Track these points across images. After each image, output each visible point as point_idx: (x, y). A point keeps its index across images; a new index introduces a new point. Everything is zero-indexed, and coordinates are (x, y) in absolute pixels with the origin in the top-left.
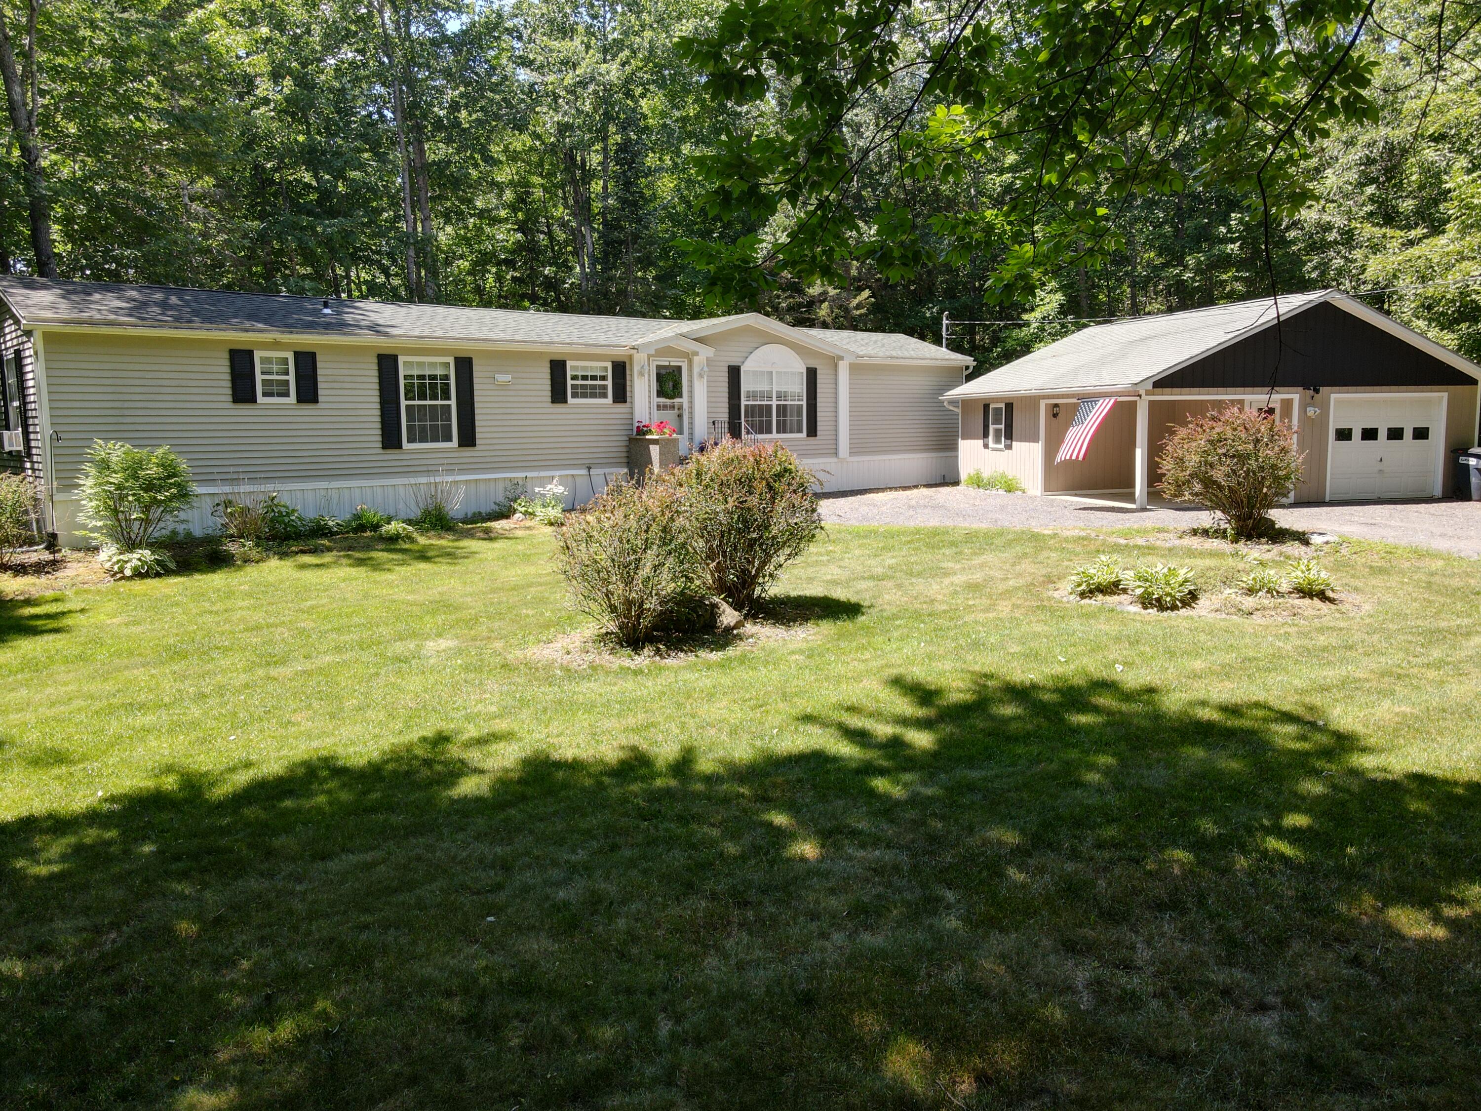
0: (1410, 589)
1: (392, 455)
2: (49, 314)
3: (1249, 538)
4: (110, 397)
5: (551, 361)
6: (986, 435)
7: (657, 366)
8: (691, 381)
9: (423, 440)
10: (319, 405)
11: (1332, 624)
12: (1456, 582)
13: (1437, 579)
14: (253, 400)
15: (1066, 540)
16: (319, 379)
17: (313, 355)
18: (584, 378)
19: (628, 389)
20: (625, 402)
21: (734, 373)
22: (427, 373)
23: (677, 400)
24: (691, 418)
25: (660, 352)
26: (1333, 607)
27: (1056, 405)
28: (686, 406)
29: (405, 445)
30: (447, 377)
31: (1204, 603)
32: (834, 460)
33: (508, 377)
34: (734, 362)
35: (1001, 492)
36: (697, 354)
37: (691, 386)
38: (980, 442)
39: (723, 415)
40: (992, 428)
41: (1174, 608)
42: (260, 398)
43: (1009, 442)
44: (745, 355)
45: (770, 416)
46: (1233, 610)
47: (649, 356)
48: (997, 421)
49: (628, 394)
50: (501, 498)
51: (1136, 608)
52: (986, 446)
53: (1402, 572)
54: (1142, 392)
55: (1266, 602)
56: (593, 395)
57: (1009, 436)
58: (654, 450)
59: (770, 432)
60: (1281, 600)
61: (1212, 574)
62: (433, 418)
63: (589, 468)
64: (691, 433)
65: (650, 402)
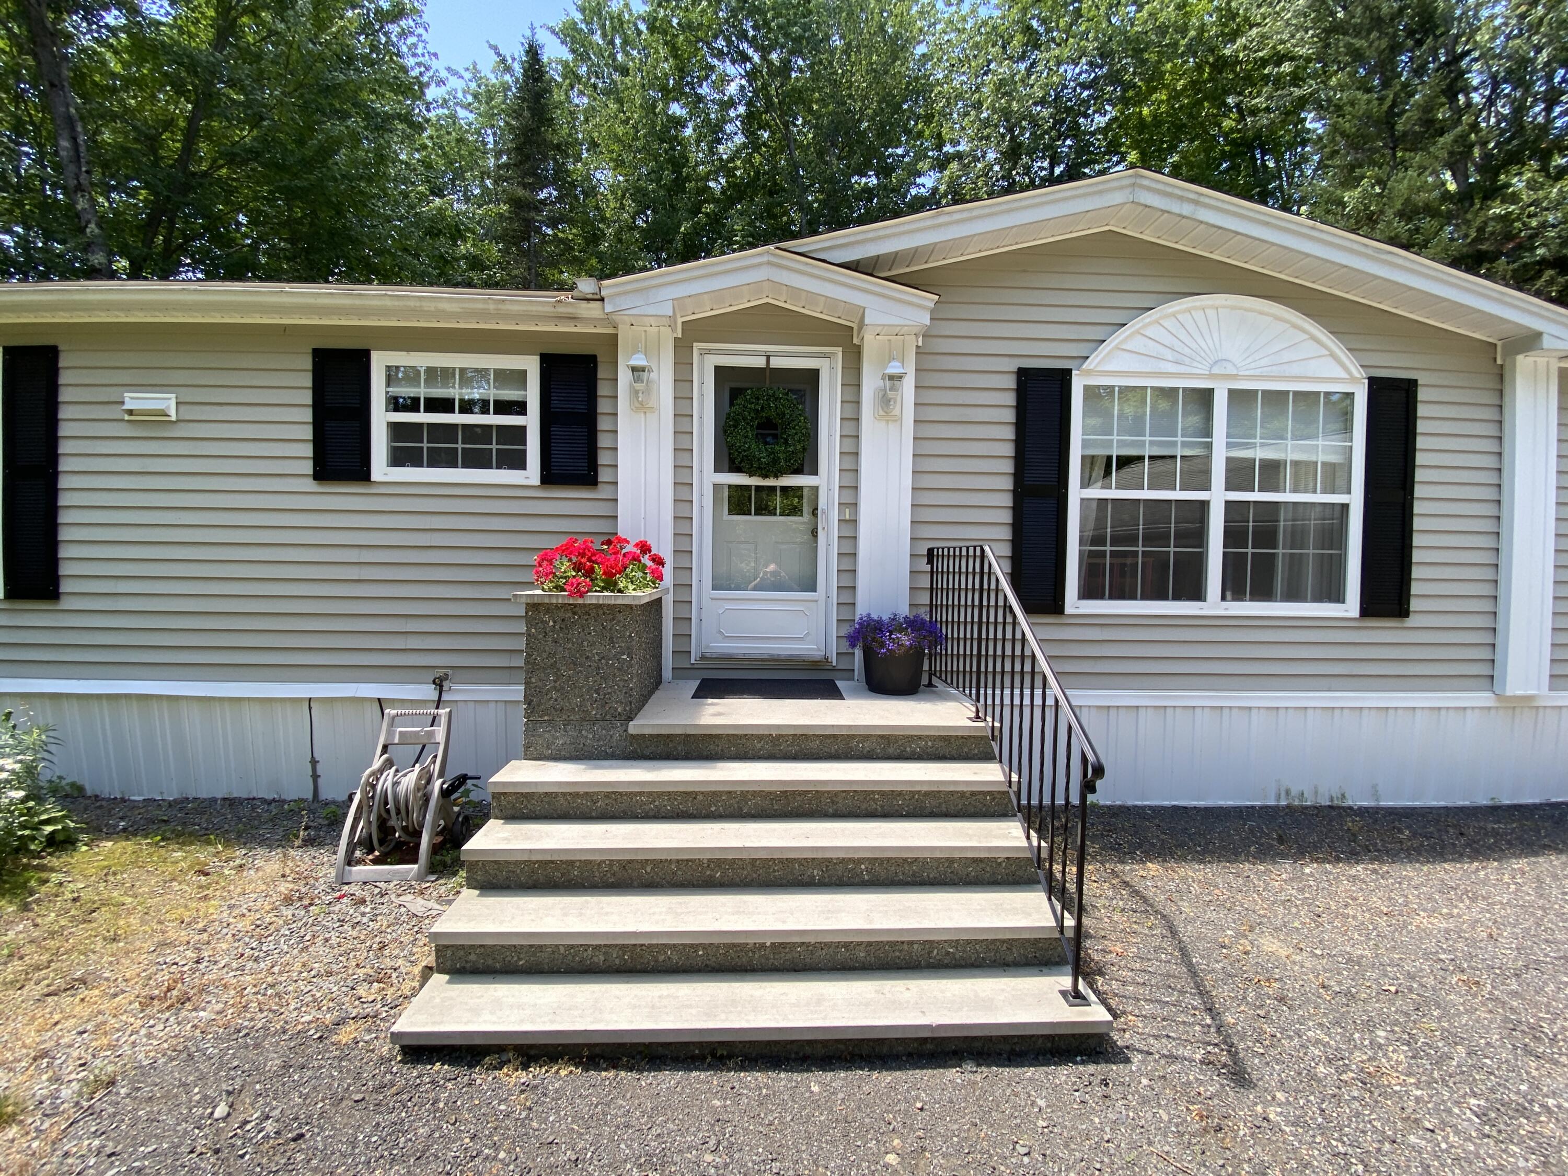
5: (320, 355)
7: (720, 371)
8: (852, 419)
18: (444, 404)
19: (602, 442)
20: (588, 481)
21: (1042, 394)
23: (798, 481)
24: (848, 537)
28: (830, 499)
32: (1481, 699)
33: (167, 402)
34: (1044, 356)
37: (848, 432)
45: (1199, 538)
49: (602, 459)
56: (471, 459)
59: (1196, 593)
63: (443, 681)
64: (849, 589)
65: (683, 485)
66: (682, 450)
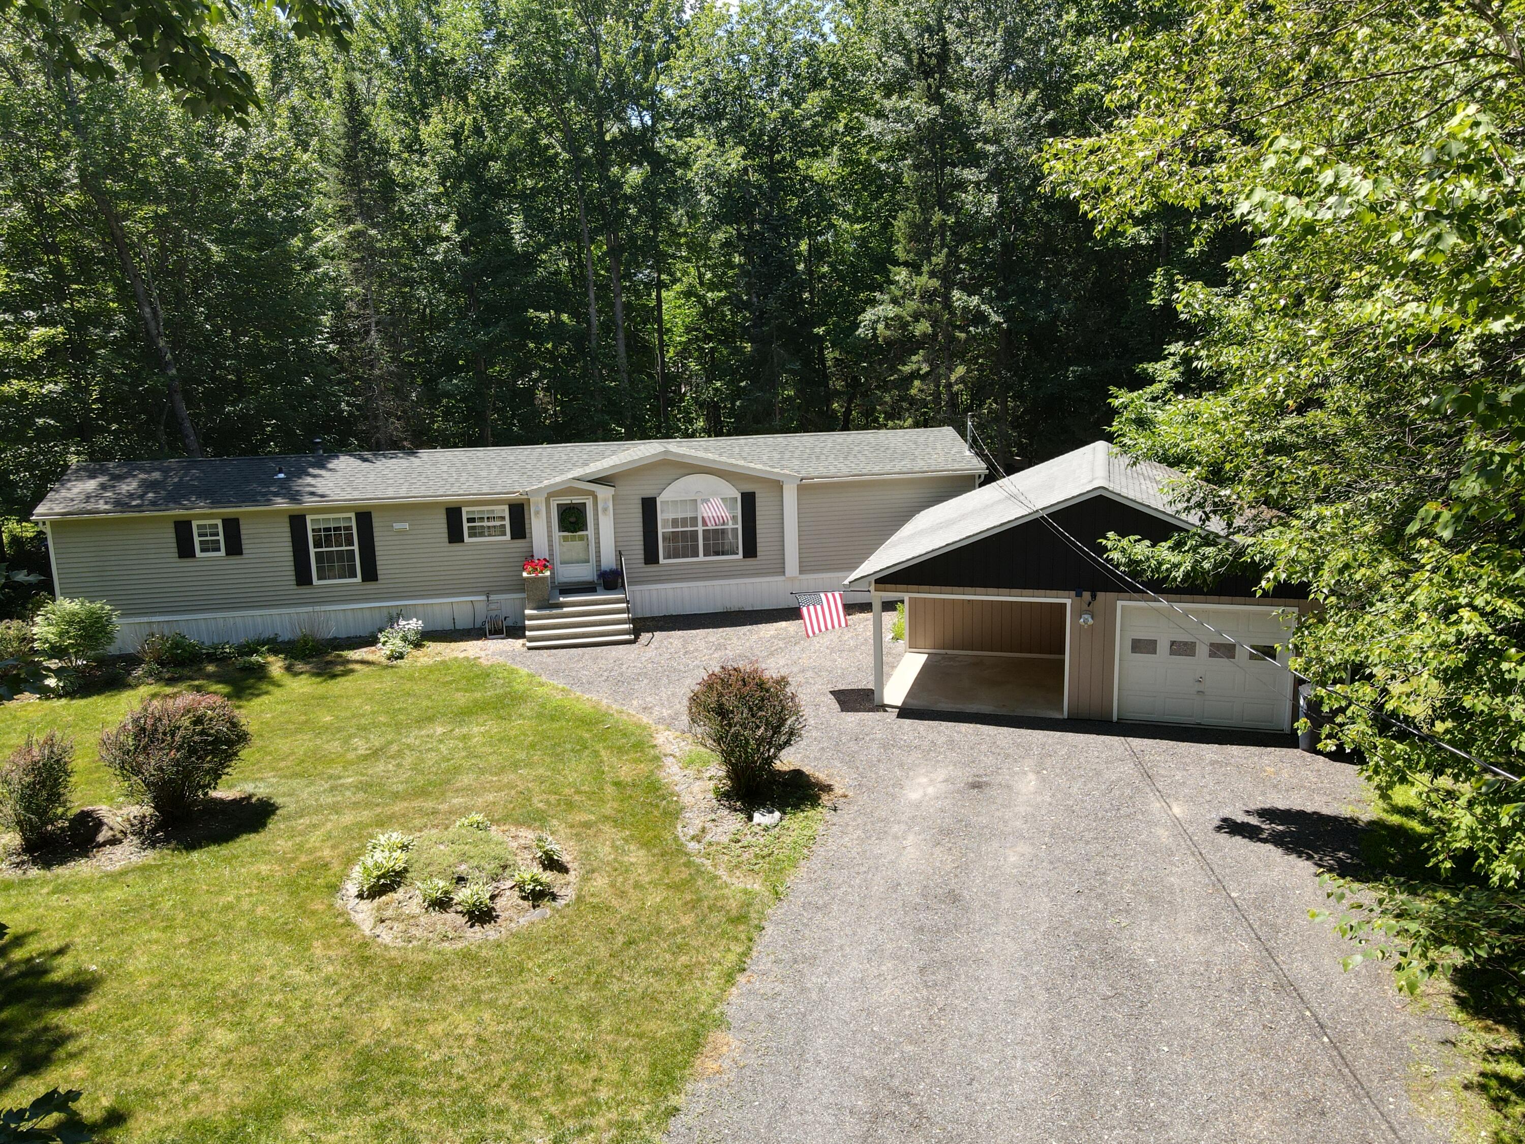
1: (305, 590)
5: (447, 509)
7: (558, 505)
8: (595, 516)
9: (332, 577)
10: (244, 556)
14: (194, 556)
16: (243, 537)
17: (236, 522)
18: (482, 519)
19: (527, 526)
20: (524, 538)
21: (649, 507)
22: (332, 525)
23: (583, 533)
24: (598, 545)
28: (592, 538)
29: (315, 581)
30: (349, 528)
32: (778, 578)
33: (407, 526)
34: (648, 494)
36: (600, 493)
37: (595, 521)
39: (637, 543)
42: (197, 554)
44: (662, 487)
45: (696, 540)
47: (548, 497)
49: (527, 531)
50: (374, 628)
56: (489, 534)
59: (696, 555)
62: (339, 560)
63: (488, 595)
64: (599, 561)
65: (550, 536)
66: (549, 527)
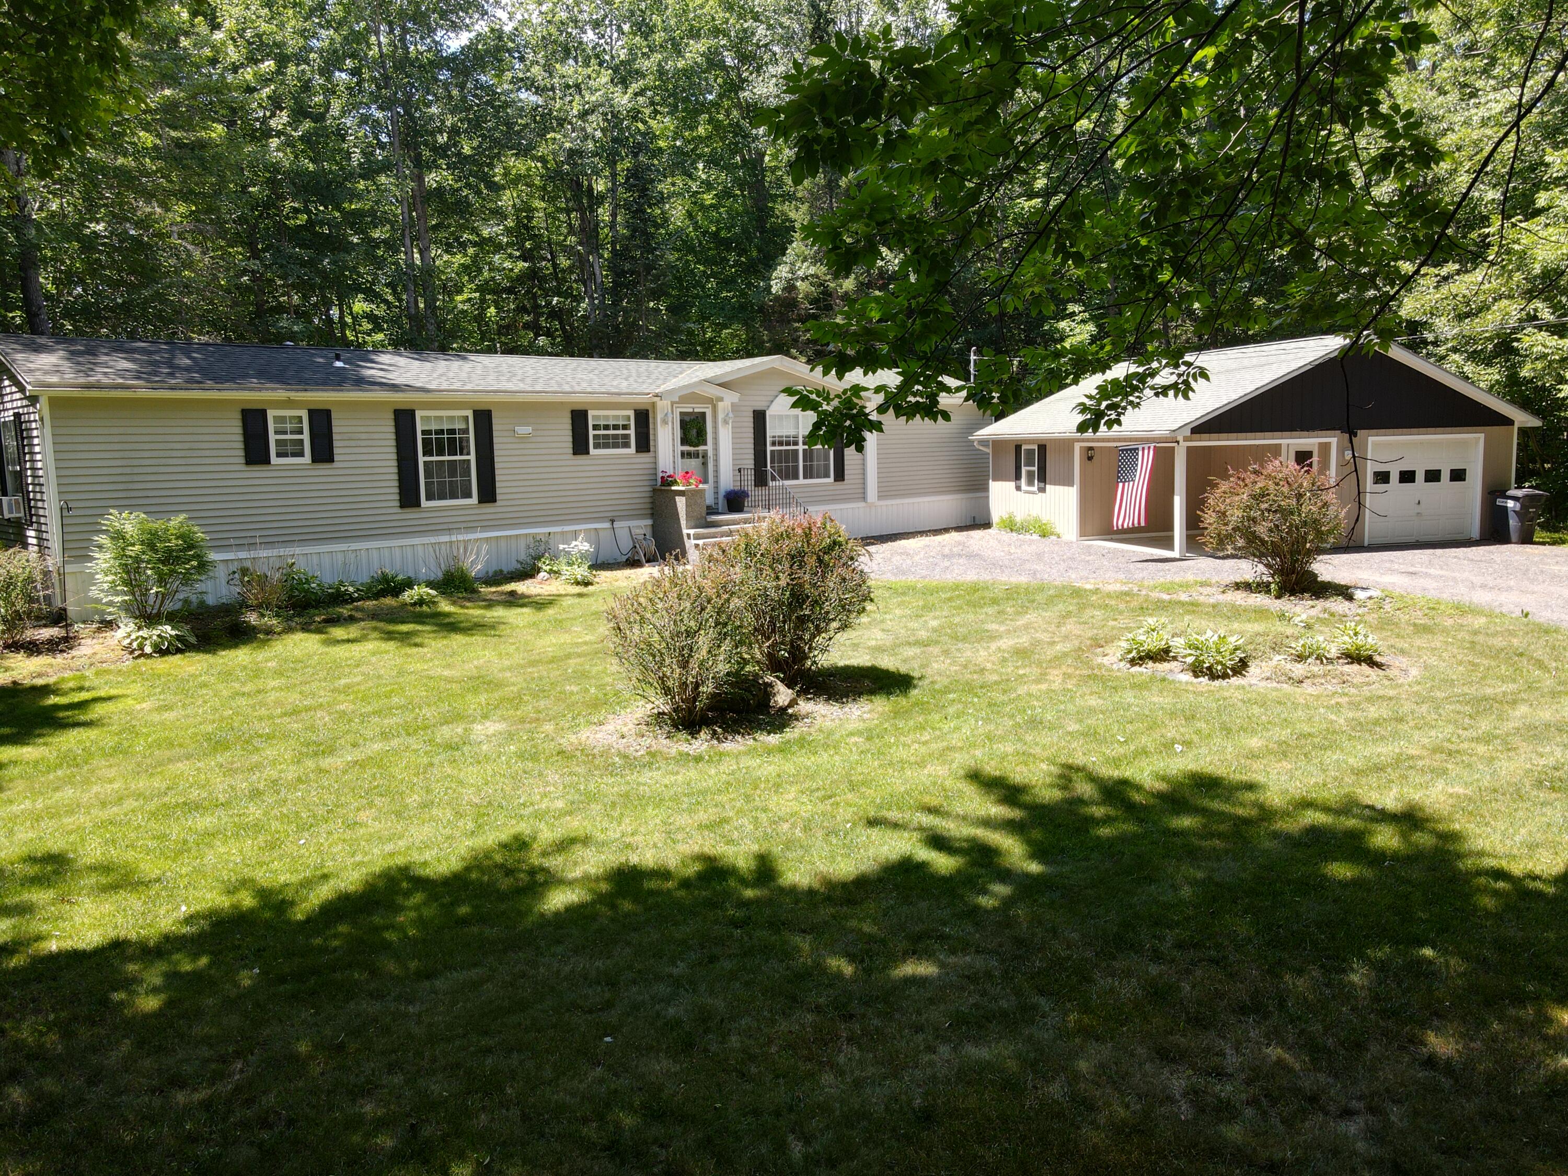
0: (1456, 651)
1: (411, 514)
2: (54, 379)
3: (1293, 593)
4: (119, 463)
5: (573, 412)
6: (1018, 477)
7: (681, 413)
8: (715, 428)
9: (442, 497)
10: (335, 465)
11: (1381, 693)
12: (1499, 642)
13: (1480, 638)
14: (267, 462)
15: (1109, 595)
16: (335, 437)
17: (327, 414)
18: (606, 427)
19: (651, 437)
20: (649, 451)
21: (759, 418)
22: (445, 427)
23: (701, 448)
24: (716, 466)
25: (684, 399)
26: (1380, 672)
27: (1091, 448)
28: (710, 454)
29: (424, 503)
30: (466, 431)
31: (1254, 670)
32: (862, 504)
33: (529, 429)
34: (759, 406)
35: (1035, 537)
36: (721, 399)
37: (716, 433)
38: (1012, 485)
39: (749, 462)
40: (1024, 470)
41: (1225, 676)
42: (274, 459)
43: (1042, 485)
44: (771, 398)
45: (797, 460)
46: (1283, 678)
47: (673, 403)
48: (1030, 463)
49: (652, 443)
50: (523, 556)
51: (1187, 677)
52: (1018, 488)
53: (1445, 631)
54: (1180, 438)
55: (1316, 669)
56: (616, 446)
57: (1043, 478)
58: (681, 502)
59: (796, 477)
60: (1330, 667)
61: (1261, 639)
62: (453, 473)
63: (613, 521)
65: (674, 451)
66: (673, 439)
